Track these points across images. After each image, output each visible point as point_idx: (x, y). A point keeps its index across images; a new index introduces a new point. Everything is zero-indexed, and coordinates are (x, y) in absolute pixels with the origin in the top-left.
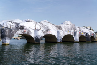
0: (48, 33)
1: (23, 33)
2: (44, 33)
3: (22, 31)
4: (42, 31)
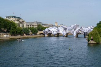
0: (58, 32)
4: (56, 31)
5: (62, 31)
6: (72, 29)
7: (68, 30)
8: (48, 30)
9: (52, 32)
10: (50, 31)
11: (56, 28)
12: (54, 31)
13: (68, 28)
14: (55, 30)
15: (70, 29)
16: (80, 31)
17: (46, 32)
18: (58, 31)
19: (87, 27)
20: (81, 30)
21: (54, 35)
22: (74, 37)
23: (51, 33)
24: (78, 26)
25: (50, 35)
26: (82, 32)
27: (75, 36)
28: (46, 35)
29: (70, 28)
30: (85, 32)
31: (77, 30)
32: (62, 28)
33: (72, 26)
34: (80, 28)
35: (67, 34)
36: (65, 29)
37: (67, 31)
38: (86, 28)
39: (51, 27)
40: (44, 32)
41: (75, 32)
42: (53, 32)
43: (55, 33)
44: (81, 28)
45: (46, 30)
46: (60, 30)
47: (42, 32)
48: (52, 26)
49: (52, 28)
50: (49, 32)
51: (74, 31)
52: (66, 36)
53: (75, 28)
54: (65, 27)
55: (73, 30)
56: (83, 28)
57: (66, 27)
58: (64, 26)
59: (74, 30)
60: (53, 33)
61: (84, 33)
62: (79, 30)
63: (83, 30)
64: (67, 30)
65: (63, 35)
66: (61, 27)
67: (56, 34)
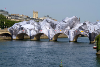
1: (22, 32)
2: (36, 32)
3: (22, 31)
4: (35, 30)
5: (46, 30)
6: (66, 27)
7: (59, 27)
8: (19, 27)
9: (26, 31)
10: (22, 29)
11: (36, 24)
12: (31, 29)
13: (59, 24)
14: (33, 27)
15: (63, 27)
16: (81, 31)
17: (16, 31)
18: (40, 29)
19: (96, 24)
20: (83, 28)
21: (31, 38)
22: (70, 42)
23: (25, 34)
24: (78, 20)
25: (22, 37)
26: (85, 31)
27: (71, 40)
28: (14, 38)
29: (62, 23)
30: (91, 32)
31: (76, 27)
32: (48, 24)
33: (67, 20)
34: (82, 24)
35: (57, 36)
36: (53, 26)
37: (58, 31)
38: (94, 24)
39: (25, 22)
40: (11, 31)
41: (72, 32)
42: (28, 31)
43: (34, 33)
44: (84, 24)
45: (16, 26)
46: (43, 27)
47: (7, 31)
48: (28, 19)
49: (28, 23)
50: (20, 32)
51: (71, 30)
52: (53, 39)
53: (71, 24)
54: (52, 21)
55: (69, 28)
56: (88, 25)
57: (55, 22)
58: (50, 20)
59: (71, 28)
60: (28, 34)
61: (90, 34)
62: (80, 28)
63: (87, 27)
64: (57, 27)
65: (48, 38)
66: (44, 21)
67: (34, 36)
